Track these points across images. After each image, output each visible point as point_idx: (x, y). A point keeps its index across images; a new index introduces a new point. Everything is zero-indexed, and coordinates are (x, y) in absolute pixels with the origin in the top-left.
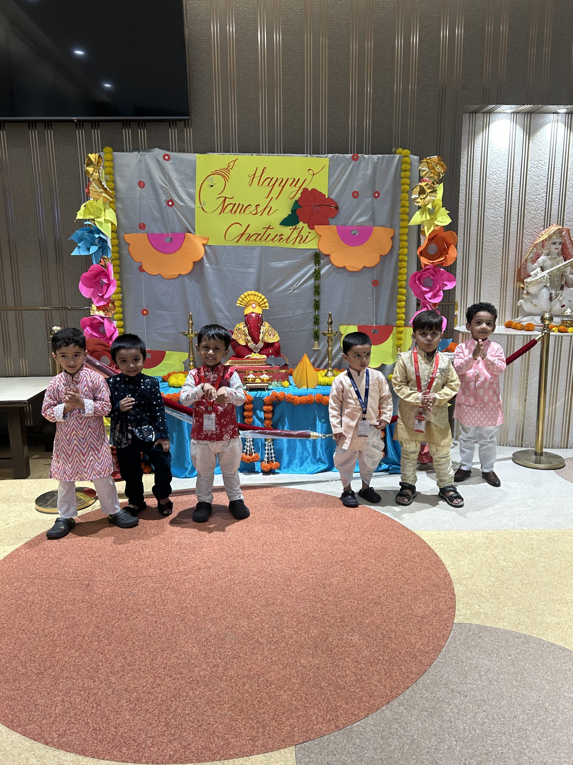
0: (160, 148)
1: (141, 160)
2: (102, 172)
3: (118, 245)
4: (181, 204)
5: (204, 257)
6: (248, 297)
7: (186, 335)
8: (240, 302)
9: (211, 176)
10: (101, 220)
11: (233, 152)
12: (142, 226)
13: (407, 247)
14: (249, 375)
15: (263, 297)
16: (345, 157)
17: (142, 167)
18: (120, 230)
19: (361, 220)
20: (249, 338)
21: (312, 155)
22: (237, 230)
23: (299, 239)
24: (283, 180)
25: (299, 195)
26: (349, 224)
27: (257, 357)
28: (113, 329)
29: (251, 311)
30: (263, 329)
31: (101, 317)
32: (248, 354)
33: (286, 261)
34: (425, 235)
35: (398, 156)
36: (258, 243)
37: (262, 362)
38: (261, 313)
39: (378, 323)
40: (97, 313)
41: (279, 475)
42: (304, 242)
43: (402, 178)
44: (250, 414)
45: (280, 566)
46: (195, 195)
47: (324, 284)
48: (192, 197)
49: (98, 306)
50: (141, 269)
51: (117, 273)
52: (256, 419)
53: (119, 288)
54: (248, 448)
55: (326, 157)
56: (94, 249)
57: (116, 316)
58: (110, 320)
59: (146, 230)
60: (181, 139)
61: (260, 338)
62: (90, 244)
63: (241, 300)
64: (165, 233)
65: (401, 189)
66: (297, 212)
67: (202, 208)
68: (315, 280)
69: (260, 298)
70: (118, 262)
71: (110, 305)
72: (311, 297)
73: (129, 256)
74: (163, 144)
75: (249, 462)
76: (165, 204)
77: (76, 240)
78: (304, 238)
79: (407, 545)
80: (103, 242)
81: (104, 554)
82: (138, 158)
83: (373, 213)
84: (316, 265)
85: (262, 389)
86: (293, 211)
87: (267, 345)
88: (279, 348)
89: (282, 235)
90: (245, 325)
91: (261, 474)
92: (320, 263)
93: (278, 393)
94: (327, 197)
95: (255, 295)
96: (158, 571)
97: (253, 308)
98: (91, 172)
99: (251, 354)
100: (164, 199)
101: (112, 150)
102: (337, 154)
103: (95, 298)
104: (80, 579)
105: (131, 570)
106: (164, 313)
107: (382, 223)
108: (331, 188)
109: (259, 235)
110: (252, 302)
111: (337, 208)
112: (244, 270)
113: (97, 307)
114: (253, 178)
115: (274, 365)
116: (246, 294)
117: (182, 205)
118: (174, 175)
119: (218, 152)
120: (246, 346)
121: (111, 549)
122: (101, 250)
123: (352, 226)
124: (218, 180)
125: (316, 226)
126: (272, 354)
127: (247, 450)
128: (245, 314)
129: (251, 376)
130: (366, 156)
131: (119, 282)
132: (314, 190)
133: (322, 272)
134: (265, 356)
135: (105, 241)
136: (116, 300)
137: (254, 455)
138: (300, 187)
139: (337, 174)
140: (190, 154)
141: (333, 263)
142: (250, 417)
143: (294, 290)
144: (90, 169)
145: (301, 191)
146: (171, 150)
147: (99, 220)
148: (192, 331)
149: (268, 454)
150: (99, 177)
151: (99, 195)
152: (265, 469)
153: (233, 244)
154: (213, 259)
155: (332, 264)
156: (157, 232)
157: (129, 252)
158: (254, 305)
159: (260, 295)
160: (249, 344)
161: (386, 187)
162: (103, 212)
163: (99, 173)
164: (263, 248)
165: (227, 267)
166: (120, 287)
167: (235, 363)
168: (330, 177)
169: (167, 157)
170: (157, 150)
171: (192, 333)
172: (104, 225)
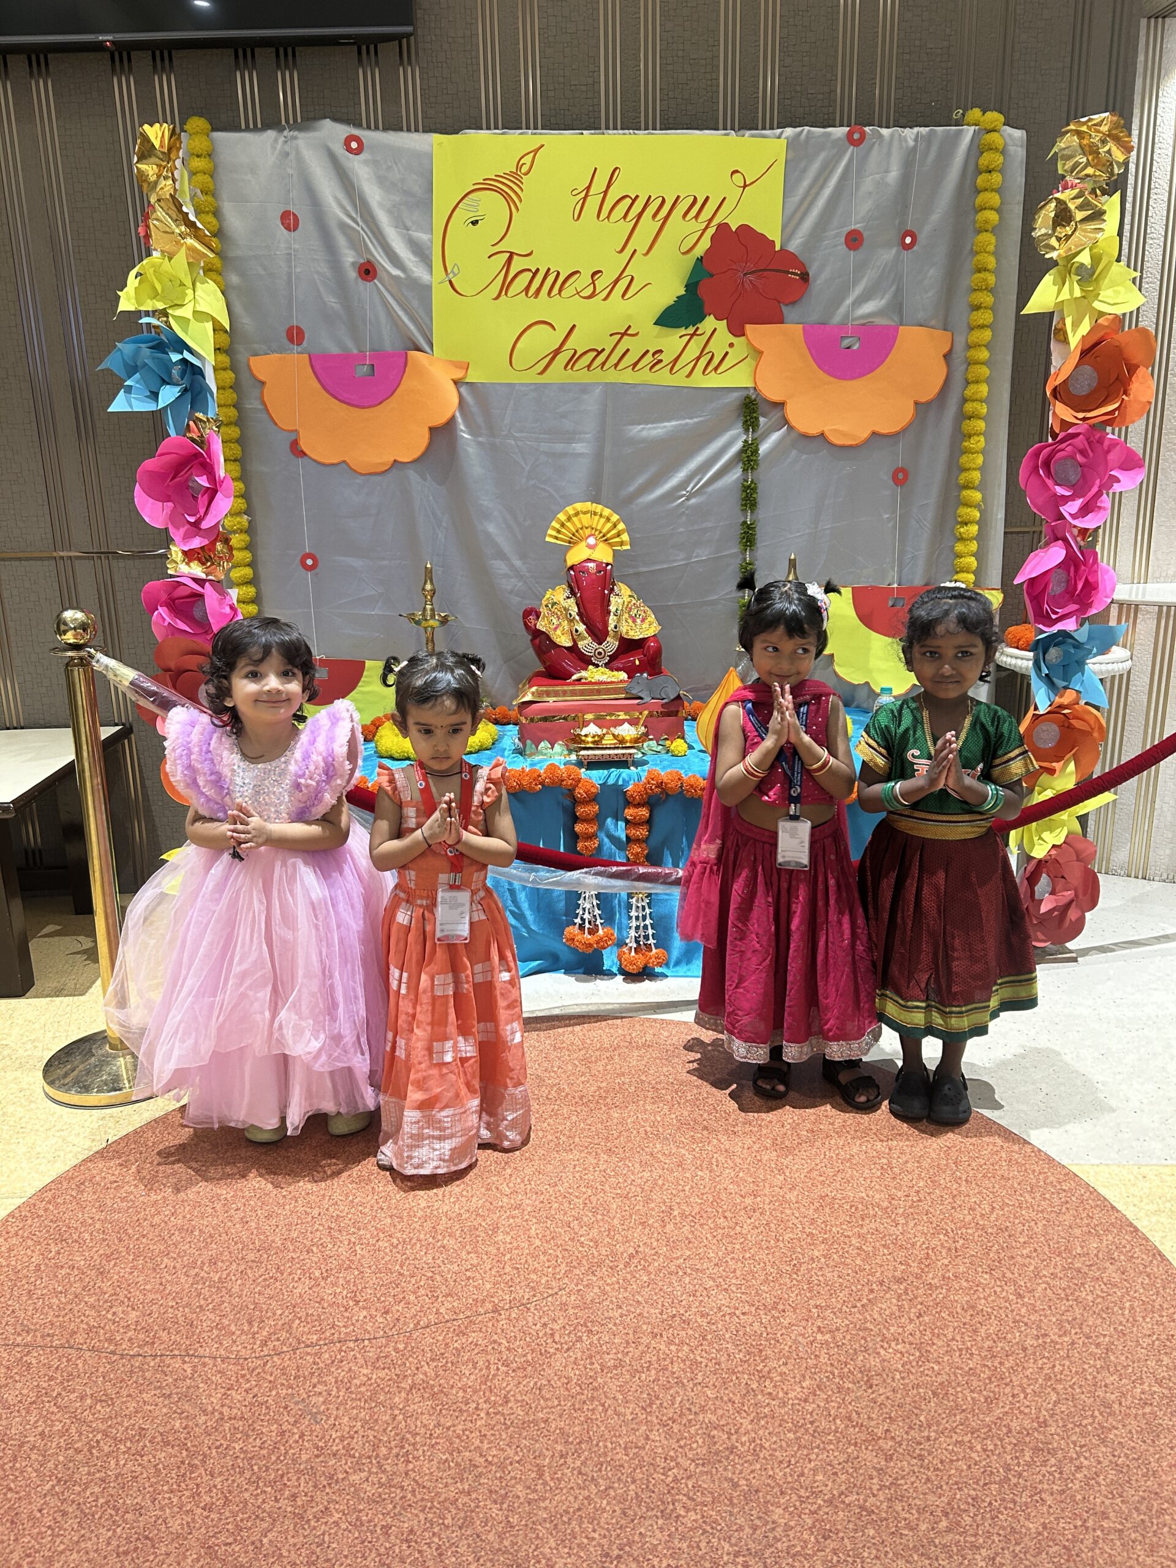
0: (335, 119)
1: (287, 154)
2: (182, 176)
3: (236, 387)
4: (396, 272)
5: (458, 414)
6: (575, 519)
7: (418, 623)
8: (554, 533)
9: (472, 196)
10: (186, 312)
11: (528, 128)
12: (295, 335)
13: (988, 381)
14: (586, 724)
15: (615, 517)
16: (829, 134)
17: (290, 171)
18: (239, 347)
19: (869, 307)
20: (582, 628)
21: (742, 132)
22: (542, 341)
23: (703, 362)
24: (663, 201)
25: (705, 244)
26: (836, 319)
27: (604, 678)
28: (228, 610)
29: (585, 557)
30: (615, 603)
31: (196, 580)
32: (579, 671)
33: (669, 420)
34: (1065, 341)
35: (969, 131)
36: (597, 376)
37: (616, 691)
38: (610, 560)
39: (904, 581)
40: (184, 568)
41: (666, 981)
42: (716, 369)
43: (978, 192)
44: (591, 829)
45: (722, 1299)
46: (431, 248)
47: (768, 479)
48: (422, 253)
49: (186, 549)
50: (296, 450)
51: (235, 460)
52: (606, 840)
53: (240, 500)
54: (586, 916)
55: (779, 137)
56: (168, 394)
57: (236, 574)
58: (219, 586)
59: (305, 344)
60: (391, 95)
61: (611, 627)
62: (159, 381)
63: (558, 526)
64: (355, 351)
65: (975, 222)
66: (702, 291)
67: (451, 282)
68: (745, 470)
69: (608, 519)
70: (234, 432)
71: (219, 546)
72: (732, 516)
73: (265, 416)
74: (344, 110)
75: (590, 951)
76: (353, 274)
77: (119, 371)
78: (716, 361)
79: (1067, 1218)
80: (191, 372)
81: (226, 1256)
82: (279, 146)
83: (899, 291)
84: (747, 430)
85: (622, 763)
86: (692, 286)
87: (628, 646)
88: (658, 651)
89: (660, 351)
90: (568, 593)
91: (620, 978)
92: (758, 425)
93: (663, 774)
94: (778, 248)
95: (595, 514)
96: (380, 1320)
97: (590, 547)
98: (153, 178)
99: (586, 669)
100: (351, 260)
101: (209, 127)
102: (807, 128)
103: (177, 528)
104: (158, 1348)
105: (302, 1314)
106: (357, 563)
107: (921, 315)
108: (789, 225)
109: (599, 353)
110: (588, 532)
111: (805, 277)
112: (559, 447)
113: (185, 553)
114: (585, 199)
115: (647, 699)
116: (570, 510)
117: (397, 278)
118: (374, 195)
119: (488, 128)
120: (574, 649)
121: (244, 1235)
122: (189, 395)
123: (842, 326)
124: (491, 204)
125: (749, 328)
126: (641, 669)
127: (583, 919)
128: (569, 563)
129: (592, 729)
130: (885, 132)
131: (240, 485)
132: (744, 229)
133: (764, 448)
134: (623, 676)
135: (198, 372)
136: (235, 532)
137: (601, 932)
138: (711, 220)
139: (805, 184)
140: (415, 136)
141: (793, 421)
142: (590, 837)
143: (688, 499)
144: (149, 169)
145: (711, 231)
146: (364, 125)
147: (178, 312)
148: (432, 610)
149: (637, 928)
150: (175, 190)
151: (177, 242)
152: (631, 969)
153: (531, 377)
154: (480, 420)
155: (791, 428)
156: (335, 350)
157: (264, 403)
158: (592, 541)
159: (607, 512)
160: (581, 644)
161: (935, 217)
162: (190, 292)
163: (174, 181)
164: (609, 387)
165: (515, 439)
166: (242, 496)
167: (548, 694)
168: (787, 193)
169: (354, 145)
170: (327, 123)
171: (433, 616)
172: (194, 325)
